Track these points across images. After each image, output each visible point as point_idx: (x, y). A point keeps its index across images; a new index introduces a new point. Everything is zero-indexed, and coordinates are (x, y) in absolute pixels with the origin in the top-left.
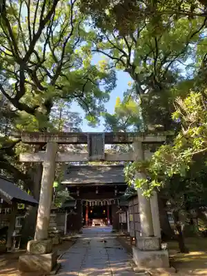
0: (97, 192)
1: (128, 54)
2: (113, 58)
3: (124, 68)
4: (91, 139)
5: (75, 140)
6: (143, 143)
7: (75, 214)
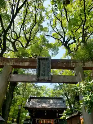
0: (46, 114)
1: (64, 37)
2: (56, 39)
3: (62, 44)
4: (39, 62)
5: (27, 64)
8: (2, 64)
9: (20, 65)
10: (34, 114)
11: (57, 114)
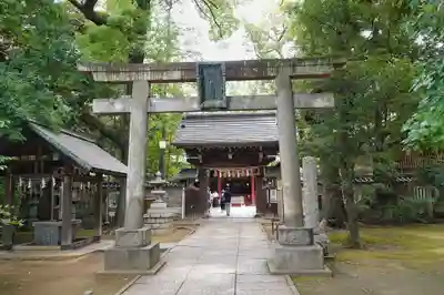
0: (230, 157)
4: (201, 73)
5: (177, 75)
6: (291, 77)
7: (197, 189)
8: (128, 79)
9: (165, 78)
10: (200, 157)
11: (261, 156)
